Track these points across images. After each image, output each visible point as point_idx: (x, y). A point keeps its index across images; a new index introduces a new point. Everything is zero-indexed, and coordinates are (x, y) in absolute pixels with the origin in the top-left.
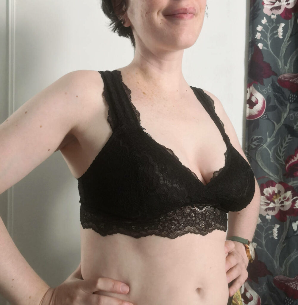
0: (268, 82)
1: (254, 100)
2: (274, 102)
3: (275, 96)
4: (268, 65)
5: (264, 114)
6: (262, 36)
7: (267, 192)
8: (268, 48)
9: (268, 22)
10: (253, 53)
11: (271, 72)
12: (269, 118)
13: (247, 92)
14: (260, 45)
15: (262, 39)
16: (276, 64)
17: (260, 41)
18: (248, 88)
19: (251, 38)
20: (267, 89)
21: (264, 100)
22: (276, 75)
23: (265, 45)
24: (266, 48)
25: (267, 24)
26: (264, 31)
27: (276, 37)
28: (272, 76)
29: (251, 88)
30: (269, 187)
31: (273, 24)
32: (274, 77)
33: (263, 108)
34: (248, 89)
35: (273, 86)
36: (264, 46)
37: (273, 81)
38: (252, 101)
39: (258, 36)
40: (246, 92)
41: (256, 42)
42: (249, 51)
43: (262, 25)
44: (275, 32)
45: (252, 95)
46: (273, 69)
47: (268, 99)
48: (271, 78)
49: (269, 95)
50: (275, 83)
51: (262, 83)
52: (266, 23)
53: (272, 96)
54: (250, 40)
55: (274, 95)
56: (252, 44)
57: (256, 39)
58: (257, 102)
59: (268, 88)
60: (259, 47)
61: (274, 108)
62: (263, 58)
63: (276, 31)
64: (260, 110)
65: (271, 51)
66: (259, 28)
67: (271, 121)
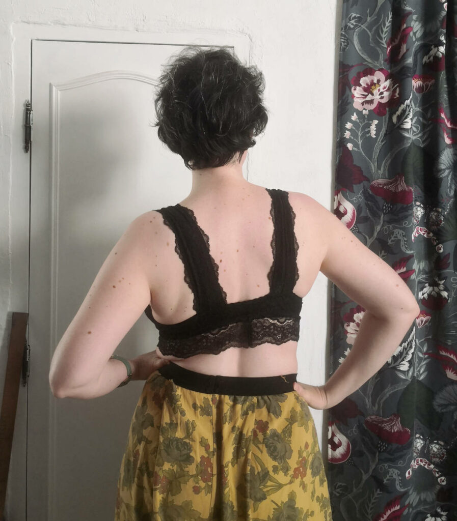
0: (358, 188)
1: (342, 209)
2: (366, 212)
3: (367, 205)
4: (359, 169)
5: (354, 226)
6: (351, 135)
7: (357, 318)
8: (359, 149)
9: (359, 119)
10: (341, 155)
11: (362, 177)
12: (360, 230)
13: (335, 200)
14: (350, 146)
15: (352, 138)
16: (369, 168)
17: (350, 141)
18: (335, 195)
19: (338, 137)
20: (357, 198)
21: (354, 210)
22: (368, 180)
23: (356, 145)
24: (356, 149)
25: (358, 121)
26: (354, 128)
27: (368, 135)
28: (364, 182)
29: (339, 195)
30: (360, 312)
31: (365, 121)
32: (365, 183)
33: (352, 220)
34: (336, 197)
35: (365, 193)
36: (354, 146)
37: (364, 187)
38: (340, 211)
39: (347, 134)
40: (333, 200)
41: (344, 142)
42: (336, 152)
43: (351, 121)
44: (367, 130)
45: (339, 204)
46: (364, 174)
47: (359, 209)
48: (362, 184)
49: (360, 205)
50: (367, 191)
51: (352, 191)
52: (356, 119)
53: (363, 205)
54: (338, 139)
55: (366, 203)
56: (340, 144)
57: (345, 138)
58: (345, 213)
59: (359, 197)
60: (348, 148)
61: (366, 219)
62: (352, 161)
63: (369, 129)
64: (350, 222)
65: (363, 153)
66: (349, 125)
67: (362, 235)
